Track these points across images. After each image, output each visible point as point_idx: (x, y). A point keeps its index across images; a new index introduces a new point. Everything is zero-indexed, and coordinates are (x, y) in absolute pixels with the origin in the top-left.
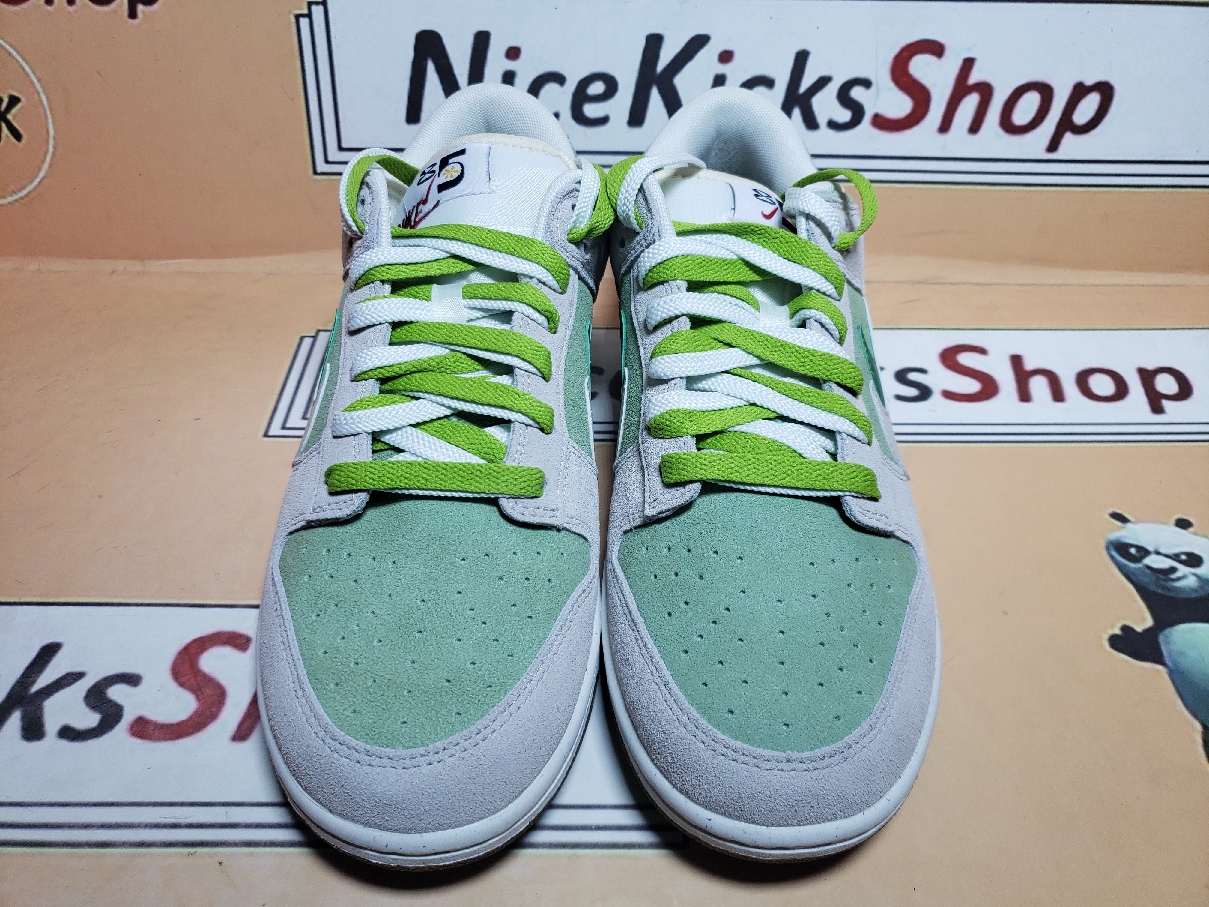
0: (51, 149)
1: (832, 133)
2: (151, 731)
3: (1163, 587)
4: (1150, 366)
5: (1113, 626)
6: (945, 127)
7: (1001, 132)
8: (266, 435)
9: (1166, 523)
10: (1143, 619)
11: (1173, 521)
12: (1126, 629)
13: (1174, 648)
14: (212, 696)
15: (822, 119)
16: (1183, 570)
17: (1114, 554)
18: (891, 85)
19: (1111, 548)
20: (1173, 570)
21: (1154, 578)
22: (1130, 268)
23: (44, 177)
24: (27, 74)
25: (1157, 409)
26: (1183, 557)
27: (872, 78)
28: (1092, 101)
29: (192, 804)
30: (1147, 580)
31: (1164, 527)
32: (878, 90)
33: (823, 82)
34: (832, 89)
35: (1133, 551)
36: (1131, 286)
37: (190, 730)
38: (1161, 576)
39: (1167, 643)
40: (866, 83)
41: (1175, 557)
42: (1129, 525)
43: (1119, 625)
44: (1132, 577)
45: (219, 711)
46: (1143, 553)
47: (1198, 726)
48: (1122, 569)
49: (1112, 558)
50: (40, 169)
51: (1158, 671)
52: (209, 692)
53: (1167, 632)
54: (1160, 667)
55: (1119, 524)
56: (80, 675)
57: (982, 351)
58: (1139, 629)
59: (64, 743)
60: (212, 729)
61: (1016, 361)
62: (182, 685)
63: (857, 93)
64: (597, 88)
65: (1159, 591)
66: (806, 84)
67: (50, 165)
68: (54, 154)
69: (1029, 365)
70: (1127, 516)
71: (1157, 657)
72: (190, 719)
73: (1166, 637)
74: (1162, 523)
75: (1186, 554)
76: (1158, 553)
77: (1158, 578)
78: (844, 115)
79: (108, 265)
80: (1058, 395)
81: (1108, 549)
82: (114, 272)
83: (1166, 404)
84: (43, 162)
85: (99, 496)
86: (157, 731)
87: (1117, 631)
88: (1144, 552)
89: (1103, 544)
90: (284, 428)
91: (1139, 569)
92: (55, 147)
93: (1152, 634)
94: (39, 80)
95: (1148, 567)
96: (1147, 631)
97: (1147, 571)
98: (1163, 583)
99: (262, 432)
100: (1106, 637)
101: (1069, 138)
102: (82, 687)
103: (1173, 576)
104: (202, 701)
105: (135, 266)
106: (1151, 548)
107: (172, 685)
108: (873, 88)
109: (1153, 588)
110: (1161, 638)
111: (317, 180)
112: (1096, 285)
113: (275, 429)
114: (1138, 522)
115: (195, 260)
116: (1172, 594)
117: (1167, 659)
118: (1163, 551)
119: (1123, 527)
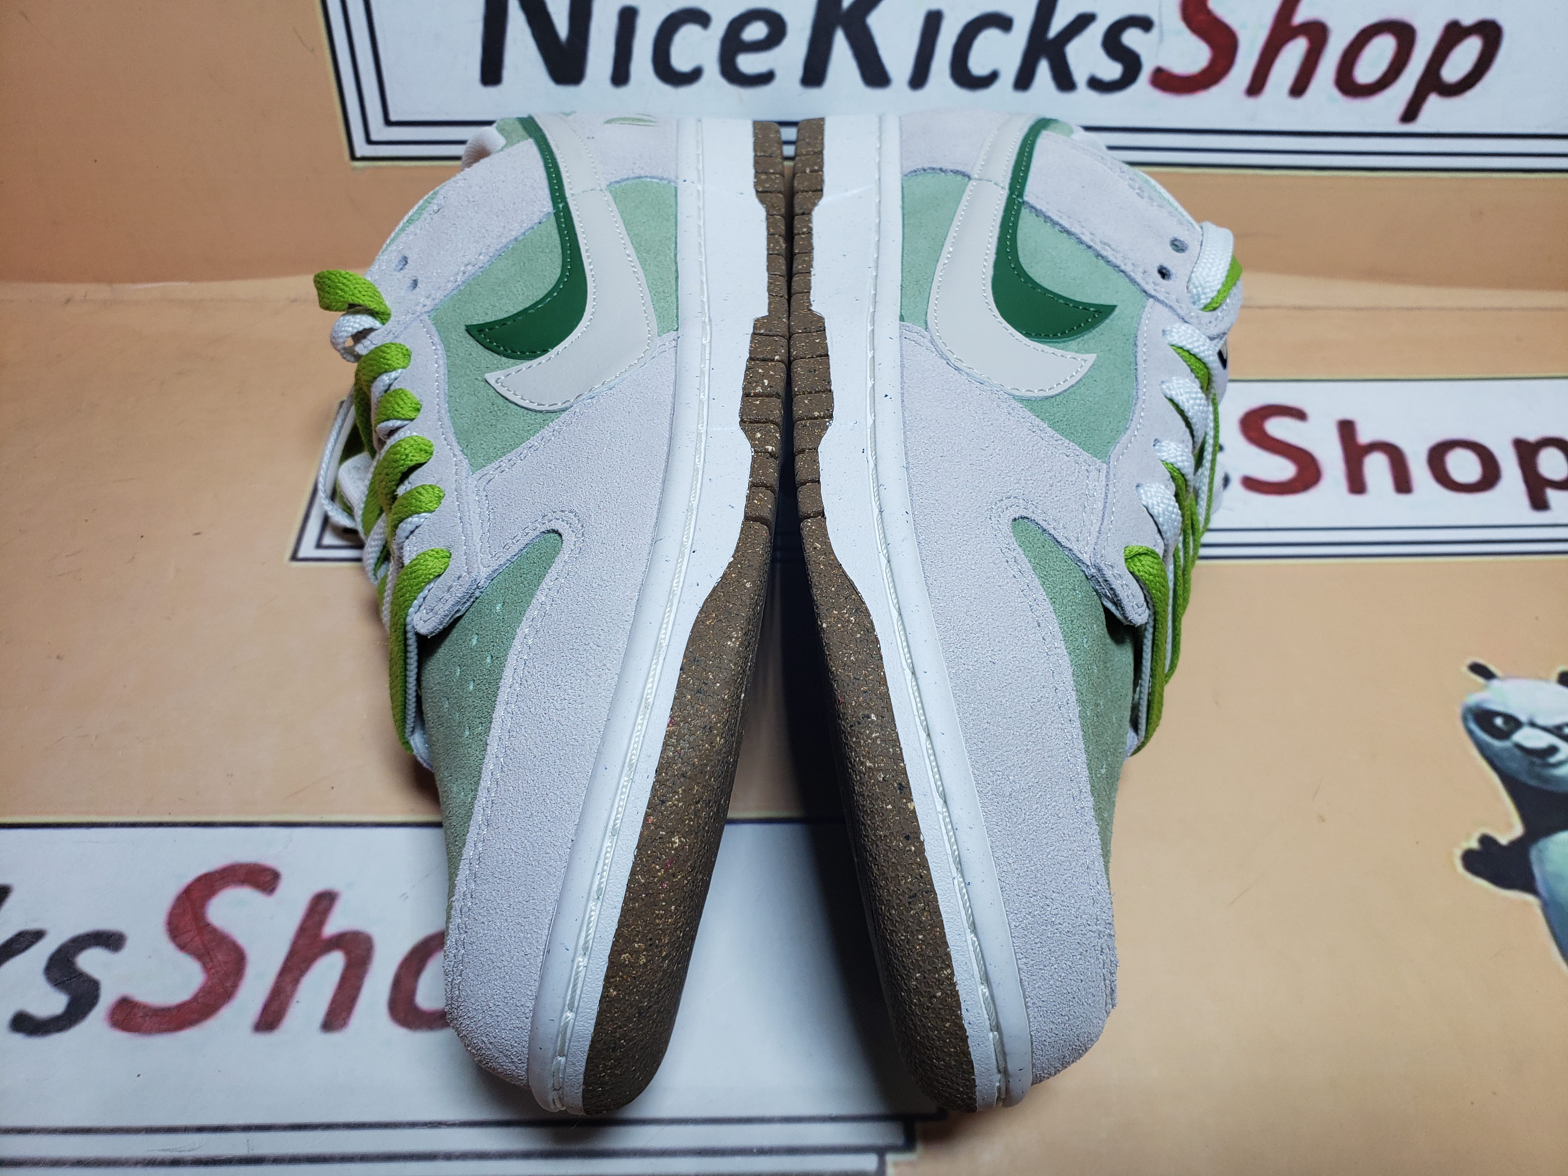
1: (1093, 95)
2: (140, 1020)
3: (1539, 777)
4: (1532, 437)
5: (1468, 836)
6: (1256, 87)
7: (1336, 93)
8: (294, 558)
9: (1546, 679)
10: (1510, 826)
11: (1555, 676)
12: (1486, 841)
13: (1550, 868)
14: (225, 963)
15: (1080, 76)
16: (1565, 749)
17: (1473, 726)
18: (1182, 26)
19: (1470, 717)
20: (1552, 750)
21: (1526, 763)
22: (1509, 283)
25: (1539, 503)
27: (1155, 17)
28: (1470, 48)
29: (200, 1129)
30: (1516, 766)
31: (1543, 684)
32: (1161, 33)
33: (1083, 21)
34: (1095, 33)
35: (1499, 721)
37: (196, 1016)
38: (1537, 760)
39: (1541, 861)
40: (1145, 24)
41: (1557, 731)
42: (1495, 683)
43: (1476, 835)
44: (1497, 762)
45: (235, 986)
46: (1512, 724)
48: (1483, 750)
49: (1470, 733)
51: (1526, 903)
52: (220, 957)
53: (1542, 844)
54: (1530, 898)
55: (1480, 680)
56: (39, 935)
57: (1299, 414)
58: (1504, 839)
59: (19, 1039)
60: (226, 1013)
61: (1347, 430)
62: (182, 947)
63: (1132, 38)
64: (756, 31)
65: (1533, 783)
66: (1058, 23)
69: (1365, 436)
70: (1492, 668)
71: (1527, 883)
72: (195, 998)
73: (1540, 851)
74: (1540, 678)
76: (1533, 725)
77: (1532, 764)
78: (1112, 70)
79: (61, 290)
80: (1403, 483)
81: (1465, 719)
82: (69, 300)
83: (1552, 495)
85: (58, 657)
86: (147, 1018)
87: (1474, 844)
88: (1514, 723)
89: (1458, 711)
90: (319, 545)
91: (1506, 750)
93: (1522, 846)
95: (1519, 746)
96: (1514, 844)
97: (1518, 752)
98: (1538, 769)
99: (288, 554)
100: (1458, 853)
101: (1433, 101)
102: (41, 953)
103: (1553, 760)
104: (213, 971)
105: (101, 291)
106: (1523, 718)
107: (169, 949)
108: (1155, 31)
109: (1524, 778)
110: (1534, 854)
111: (354, 168)
112: (1461, 309)
113: (308, 549)
114: (1508, 677)
115: (186, 284)
116: (1550, 787)
117: (1540, 885)
118: (1540, 721)
119: (1485, 687)
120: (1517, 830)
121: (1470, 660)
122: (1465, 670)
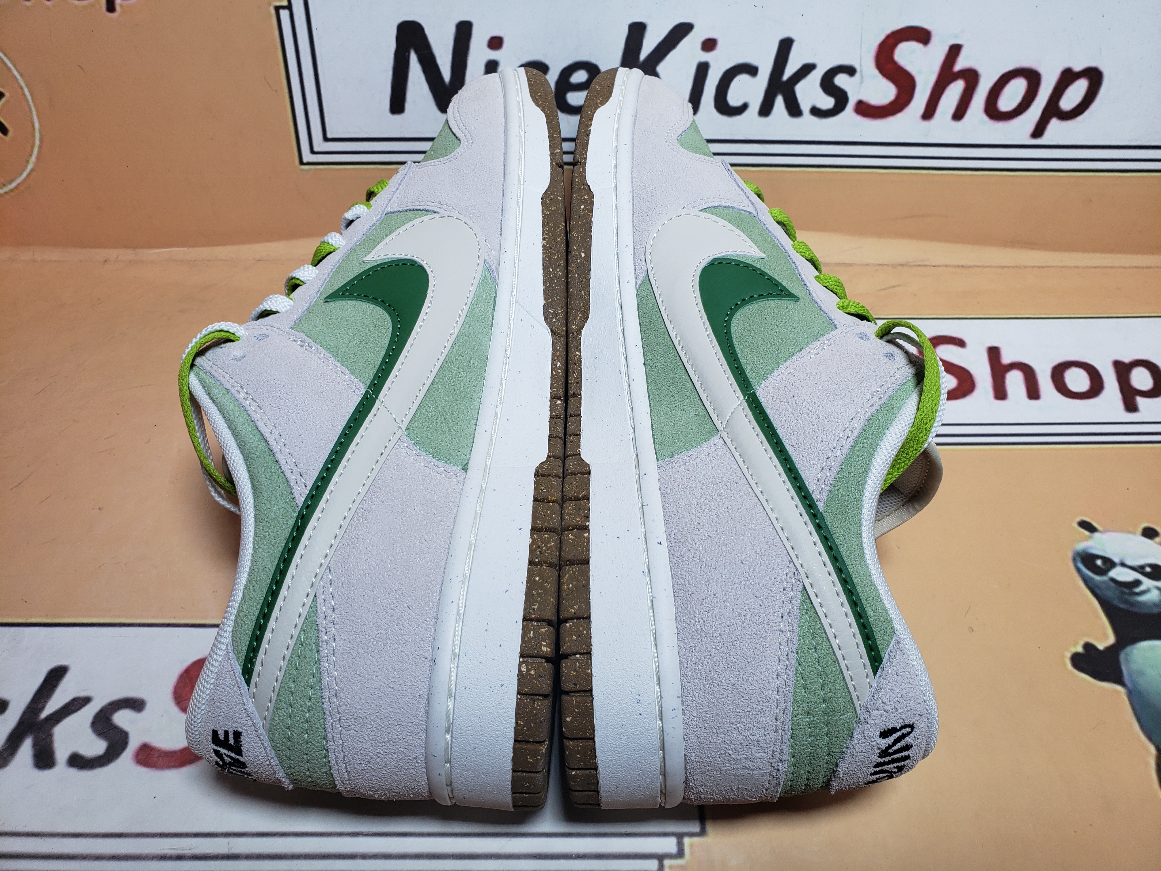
0: (37, 142)
1: (815, 120)
2: (156, 759)
3: (1127, 602)
4: (1127, 359)
5: (1076, 644)
6: (929, 113)
7: (985, 118)
9: (1134, 533)
10: (1106, 637)
11: (1140, 530)
12: (1088, 646)
13: (1134, 666)
15: (805, 106)
16: (1147, 583)
17: (1081, 566)
18: (875, 72)
19: (1078, 559)
20: (1138, 583)
21: (1117, 592)
22: (1112, 251)
23: (32, 170)
24: (9, 69)
25: (1131, 407)
26: (1148, 569)
27: (857, 66)
28: (1080, 88)
29: (196, 835)
30: (1111, 594)
31: (1131, 536)
32: (862, 77)
33: (807, 69)
34: (816, 77)
35: (1099, 562)
36: (1112, 267)
37: (193, 757)
38: (1126, 590)
39: (1127, 661)
40: (850, 71)
41: (1140, 569)
42: (1097, 535)
43: (1082, 643)
44: (1098, 591)
46: (1108, 565)
47: (1153, 750)
48: (1086, 581)
49: (1078, 570)
50: (28, 162)
51: (1117, 692)
53: (1128, 649)
54: (1119, 688)
55: (1087, 533)
56: (87, 700)
57: (960, 343)
58: (1101, 647)
59: (73, 771)
61: (994, 353)
62: (184, 710)
63: (841, 80)
64: (580, 77)
65: (1122, 606)
66: (790, 70)
67: (38, 158)
68: (40, 147)
69: (1006, 359)
70: (1095, 524)
71: (1117, 678)
73: (1127, 655)
74: (1130, 532)
75: (1151, 566)
76: (1123, 565)
77: (1123, 593)
78: (828, 102)
79: (101, 254)
80: (1033, 393)
81: (1074, 560)
82: (106, 261)
83: (1140, 401)
84: (31, 155)
85: (100, 509)
86: (161, 758)
87: (1080, 649)
88: (1110, 564)
89: (1070, 554)
91: (1103, 582)
92: (41, 140)
93: (1114, 651)
94: (21, 75)
95: (1113, 580)
96: (1108, 649)
97: (1112, 584)
98: (1127, 597)
100: (1068, 655)
101: (1054, 123)
102: (89, 712)
103: (1137, 590)
105: (128, 255)
106: (1116, 560)
107: (174, 709)
108: (857, 76)
109: (1116, 603)
110: (1122, 657)
111: (302, 170)
112: (1077, 267)
114: (1106, 531)
115: (186, 249)
116: (1135, 610)
117: (1126, 679)
118: (1129, 563)
119: (1090, 537)
120: (1111, 639)
121: (1078, 519)
122: (1075, 525)
